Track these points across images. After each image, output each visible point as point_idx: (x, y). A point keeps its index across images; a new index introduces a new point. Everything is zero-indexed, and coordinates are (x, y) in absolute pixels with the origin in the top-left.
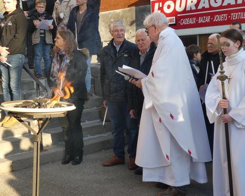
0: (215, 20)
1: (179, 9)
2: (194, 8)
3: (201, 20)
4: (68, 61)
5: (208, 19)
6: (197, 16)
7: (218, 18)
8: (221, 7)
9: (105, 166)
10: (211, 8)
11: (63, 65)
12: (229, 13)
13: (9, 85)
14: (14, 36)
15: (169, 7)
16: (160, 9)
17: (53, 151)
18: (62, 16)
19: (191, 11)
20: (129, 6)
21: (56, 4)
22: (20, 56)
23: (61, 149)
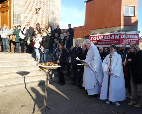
0: (108, 43)
1: (98, 39)
2: (102, 39)
3: (104, 43)
5: (106, 43)
6: (103, 42)
7: (109, 43)
8: (110, 39)
9: (70, 85)
10: (107, 39)
11: (60, 53)
12: (113, 41)
13: (44, 58)
14: (46, 44)
15: (95, 38)
16: (92, 39)
17: (55, 79)
18: (62, 38)
19: (101, 40)
20: (83, 37)
22: (47, 49)
23: (58, 79)
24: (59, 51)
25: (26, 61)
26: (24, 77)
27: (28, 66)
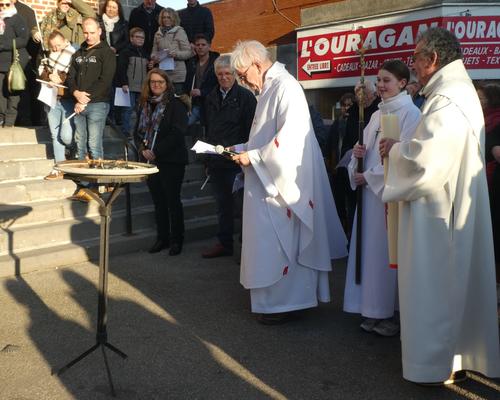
1: (335, 50)
2: (356, 49)
3: (365, 66)
4: (162, 111)
5: (375, 65)
6: (360, 60)
8: (393, 48)
11: (155, 115)
12: (404, 56)
14: (100, 78)
15: (322, 47)
16: (309, 49)
21: (156, 36)
24: (154, 106)
25: (11, 162)
26: (6, 230)
27: (20, 183)
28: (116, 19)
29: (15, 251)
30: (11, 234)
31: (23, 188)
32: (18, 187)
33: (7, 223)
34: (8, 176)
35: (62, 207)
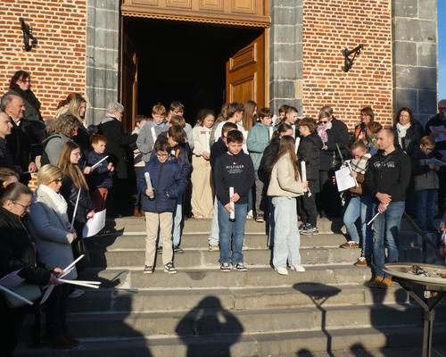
25: (321, 249)
26: (319, 307)
27: (329, 268)
28: (408, 126)
29: (327, 328)
30: (324, 312)
31: (331, 271)
32: (328, 270)
33: (321, 300)
34: (320, 260)
35: (364, 293)
